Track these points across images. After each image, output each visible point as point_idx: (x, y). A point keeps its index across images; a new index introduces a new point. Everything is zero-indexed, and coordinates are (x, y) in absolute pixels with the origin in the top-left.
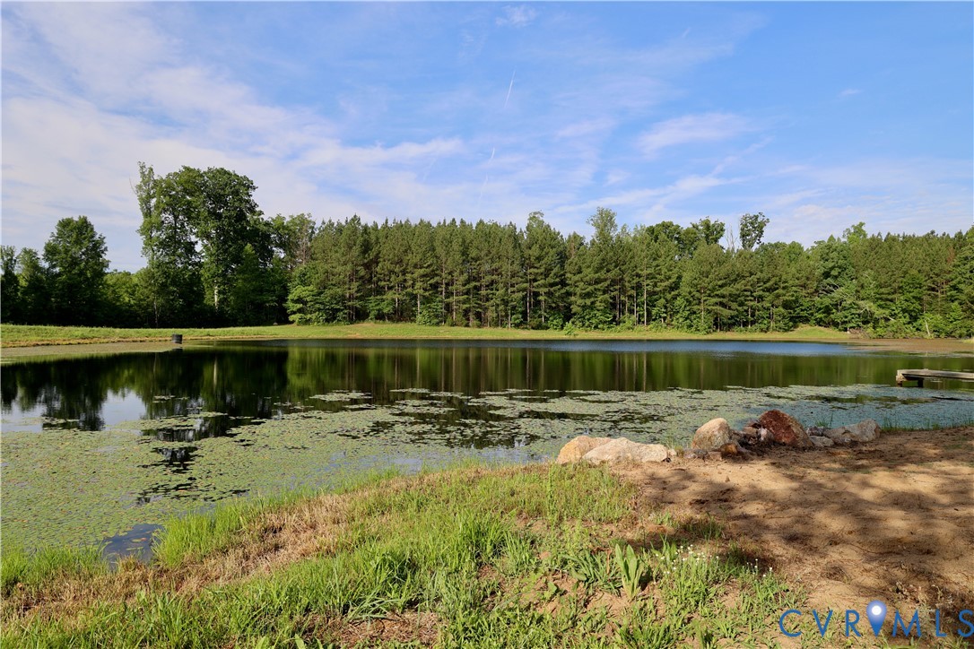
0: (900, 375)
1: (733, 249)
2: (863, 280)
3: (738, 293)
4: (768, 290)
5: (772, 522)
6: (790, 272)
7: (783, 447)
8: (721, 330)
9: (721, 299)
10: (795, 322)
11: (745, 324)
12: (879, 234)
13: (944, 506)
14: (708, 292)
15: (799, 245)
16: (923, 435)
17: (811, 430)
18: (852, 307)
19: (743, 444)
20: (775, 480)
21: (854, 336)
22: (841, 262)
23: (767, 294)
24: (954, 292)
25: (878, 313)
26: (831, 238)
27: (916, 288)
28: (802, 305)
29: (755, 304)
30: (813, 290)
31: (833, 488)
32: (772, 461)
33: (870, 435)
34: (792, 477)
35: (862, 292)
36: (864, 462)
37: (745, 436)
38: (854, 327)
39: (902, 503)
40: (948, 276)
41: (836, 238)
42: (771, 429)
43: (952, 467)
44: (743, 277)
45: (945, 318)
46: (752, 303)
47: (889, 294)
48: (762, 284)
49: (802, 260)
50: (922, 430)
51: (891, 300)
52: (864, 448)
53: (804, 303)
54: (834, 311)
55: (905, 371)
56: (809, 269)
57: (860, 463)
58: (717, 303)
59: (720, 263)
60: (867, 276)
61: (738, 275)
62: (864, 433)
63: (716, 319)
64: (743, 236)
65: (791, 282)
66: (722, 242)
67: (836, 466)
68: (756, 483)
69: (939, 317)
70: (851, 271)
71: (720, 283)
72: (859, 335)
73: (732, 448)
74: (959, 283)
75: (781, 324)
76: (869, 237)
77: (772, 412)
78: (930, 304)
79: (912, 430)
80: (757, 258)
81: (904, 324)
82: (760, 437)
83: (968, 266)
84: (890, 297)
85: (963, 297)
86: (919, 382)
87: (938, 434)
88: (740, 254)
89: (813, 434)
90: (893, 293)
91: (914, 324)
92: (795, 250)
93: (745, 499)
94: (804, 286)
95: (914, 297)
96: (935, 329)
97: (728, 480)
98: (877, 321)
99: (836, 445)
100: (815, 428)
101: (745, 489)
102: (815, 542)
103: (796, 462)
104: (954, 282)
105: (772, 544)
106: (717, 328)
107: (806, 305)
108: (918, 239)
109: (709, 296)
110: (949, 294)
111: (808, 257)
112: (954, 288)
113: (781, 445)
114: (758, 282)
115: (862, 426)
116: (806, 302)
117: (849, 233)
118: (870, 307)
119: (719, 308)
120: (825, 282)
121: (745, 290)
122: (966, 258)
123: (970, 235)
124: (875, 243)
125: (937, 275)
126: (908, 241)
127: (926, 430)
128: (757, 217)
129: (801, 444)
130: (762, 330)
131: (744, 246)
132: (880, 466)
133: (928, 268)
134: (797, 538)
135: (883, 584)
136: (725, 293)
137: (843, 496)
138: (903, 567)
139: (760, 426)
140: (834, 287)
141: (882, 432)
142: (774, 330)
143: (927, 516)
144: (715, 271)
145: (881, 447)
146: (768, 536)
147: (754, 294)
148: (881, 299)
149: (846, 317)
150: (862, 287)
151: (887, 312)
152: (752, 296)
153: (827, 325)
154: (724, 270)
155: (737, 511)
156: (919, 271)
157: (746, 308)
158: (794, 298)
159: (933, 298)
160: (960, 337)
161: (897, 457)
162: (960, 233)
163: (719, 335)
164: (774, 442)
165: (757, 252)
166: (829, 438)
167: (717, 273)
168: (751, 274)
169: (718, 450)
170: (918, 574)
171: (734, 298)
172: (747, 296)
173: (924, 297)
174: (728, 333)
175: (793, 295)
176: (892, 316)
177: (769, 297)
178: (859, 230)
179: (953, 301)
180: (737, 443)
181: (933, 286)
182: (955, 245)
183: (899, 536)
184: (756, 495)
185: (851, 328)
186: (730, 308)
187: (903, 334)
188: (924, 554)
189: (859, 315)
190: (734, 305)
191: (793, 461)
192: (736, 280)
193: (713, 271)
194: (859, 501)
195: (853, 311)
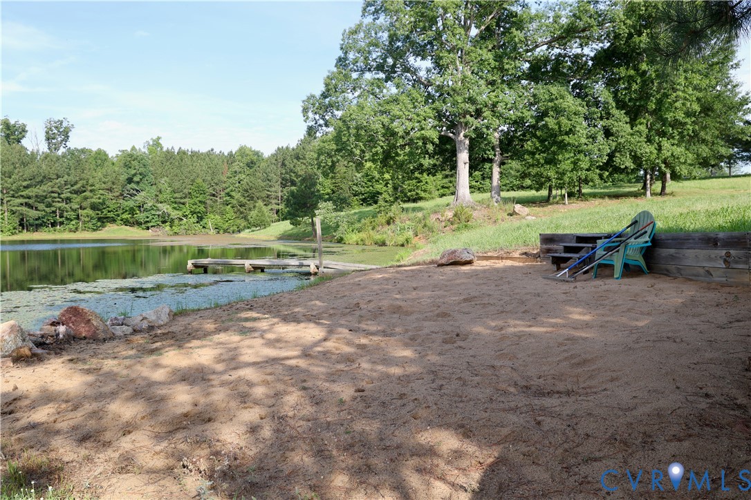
0: (190, 265)
1: (38, 151)
2: (161, 186)
3: (44, 194)
4: (76, 192)
5: (63, 425)
6: (97, 176)
7: (83, 342)
8: (27, 230)
9: (27, 200)
10: (103, 222)
11: (53, 225)
12: (172, 148)
13: (221, 373)
14: (12, 192)
15: (105, 152)
16: (207, 313)
17: (111, 320)
18: (152, 209)
19: (40, 344)
20: (70, 377)
21: (155, 234)
22: (142, 170)
23: (75, 196)
24: (228, 198)
25: (175, 214)
26: (133, 148)
27: (201, 194)
28: (108, 207)
29: (63, 205)
30: (118, 194)
31: (128, 376)
32: (69, 357)
33: (165, 318)
34: (88, 372)
35: (160, 196)
36: (158, 344)
37: (42, 336)
38: (154, 226)
39: (188, 379)
40: (224, 185)
41: (138, 148)
42: (71, 325)
43: (227, 338)
44: (50, 179)
45: (222, 218)
46: (60, 205)
47: (181, 198)
48: (69, 186)
49: (108, 166)
50: (207, 309)
51: (184, 204)
52: (159, 332)
53: (110, 205)
54: (138, 212)
55: (193, 261)
56: (114, 175)
57: (155, 346)
58: (22, 204)
59: (24, 164)
60: (164, 182)
61: (44, 177)
62: (159, 318)
63: (22, 220)
64: (48, 139)
65: (97, 186)
66: (24, 142)
67: (131, 352)
68: (49, 385)
69: (218, 217)
70: (151, 178)
71: (25, 184)
72: (159, 233)
73: (26, 351)
74: (232, 191)
75: (90, 225)
76: (165, 149)
77: (72, 308)
78: (212, 207)
79: (199, 310)
80: (64, 162)
81: (194, 223)
82: (58, 335)
83: (237, 178)
84: (182, 201)
85: (235, 202)
86: (205, 269)
87: (218, 311)
88: (46, 157)
89: (113, 325)
90: (185, 198)
91: (201, 223)
92: (101, 157)
93: (33, 406)
94: (110, 190)
95: (200, 202)
96: (216, 226)
97: (16, 388)
98: (172, 221)
99: (135, 331)
100: (116, 319)
101: (34, 394)
102: (108, 436)
103: (95, 355)
104: (228, 190)
105: (61, 451)
106: (23, 229)
107: (112, 207)
108: (202, 154)
109: (13, 196)
110: (225, 199)
111: (113, 164)
112: (228, 195)
113: (81, 339)
114: (65, 185)
115: (156, 312)
116: (112, 204)
117: (149, 145)
118: (167, 209)
119: (24, 209)
120: (129, 186)
121: (53, 192)
122: (236, 172)
123: (237, 154)
124: (169, 155)
125: (217, 184)
126: (195, 155)
127: (210, 309)
128: (61, 123)
129: (101, 336)
130: (71, 231)
131: (49, 149)
132: (172, 345)
133: (209, 178)
134: (90, 437)
135: (171, 462)
136: (31, 194)
137: (138, 382)
138: (189, 440)
139: (58, 323)
140: (137, 191)
141: (175, 315)
142: (82, 230)
143: (208, 386)
144: (19, 172)
145: (173, 329)
146: (57, 442)
147: (62, 196)
148: (176, 203)
149: (148, 217)
150: (160, 192)
151: (180, 213)
152: (60, 198)
153: (132, 225)
154: (28, 172)
155: (23, 422)
156: (204, 180)
157: (53, 209)
158: (101, 201)
159: (214, 202)
160: (233, 232)
161: (186, 336)
162: (231, 152)
163: (26, 236)
164: (74, 338)
165: (64, 156)
166: (128, 326)
167: (21, 174)
168: (58, 177)
169: (9, 356)
170: (201, 444)
171: (40, 198)
172: (55, 198)
173: (208, 202)
174: (36, 233)
175: (99, 198)
176: (184, 216)
177: (77, 199)
178: (157, 143)
179: (228, 205)
180: (31, 345)
181: (214, 193)
182: (228, 161)
183: (185, 411)
184: (47, 397)
185: (152, 226)
186: (37, 209)
187: (193, 232)
188: (205, 423)
189: (159, 216)
190: (41, 206)
191: (92, 354)
192: (42, 181)
193: (16, 171)
194: (151, 384)
195: (153, 212)
